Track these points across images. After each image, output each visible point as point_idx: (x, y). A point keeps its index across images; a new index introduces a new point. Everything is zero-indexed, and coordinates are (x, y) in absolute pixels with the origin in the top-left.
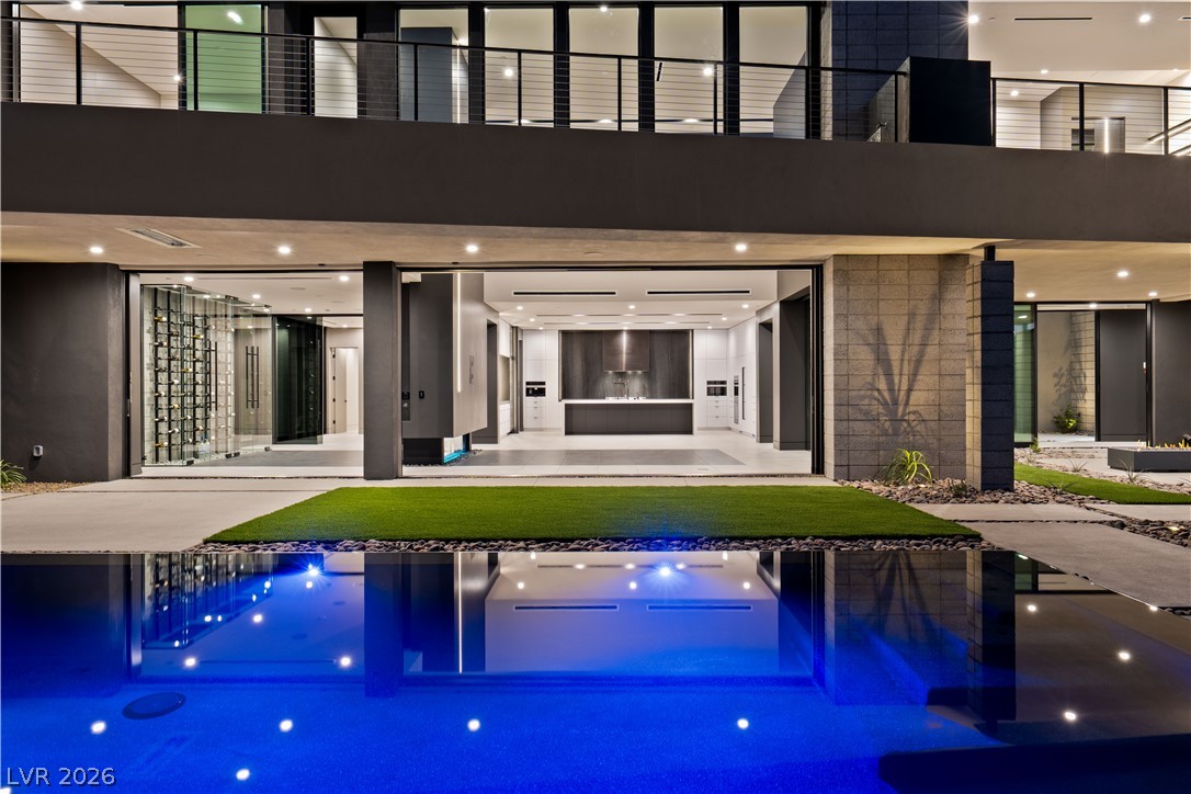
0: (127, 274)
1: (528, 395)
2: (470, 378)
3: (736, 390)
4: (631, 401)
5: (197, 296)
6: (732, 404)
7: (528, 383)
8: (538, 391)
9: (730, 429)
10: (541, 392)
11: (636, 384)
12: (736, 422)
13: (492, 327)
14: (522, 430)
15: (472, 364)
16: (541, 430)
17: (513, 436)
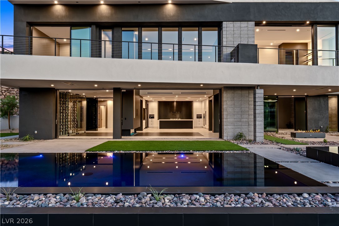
0: (57, 90)
1: (150, 118)
2: (137, 115)
3: (204, 117)
4: (177, 120)
5: (69, 94)
6: (203, 121)
7: (150, 115)
8: (152, 117)
9: (203, 127)
10: (153, 117)
11: (178, 116)
12: (204, 125)
13: (141, 101)
14: (148, 127)
15: (137, 111)
16: (153, 127)
17: (146, 129)
